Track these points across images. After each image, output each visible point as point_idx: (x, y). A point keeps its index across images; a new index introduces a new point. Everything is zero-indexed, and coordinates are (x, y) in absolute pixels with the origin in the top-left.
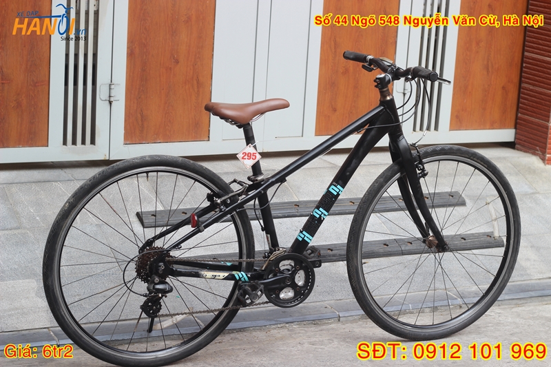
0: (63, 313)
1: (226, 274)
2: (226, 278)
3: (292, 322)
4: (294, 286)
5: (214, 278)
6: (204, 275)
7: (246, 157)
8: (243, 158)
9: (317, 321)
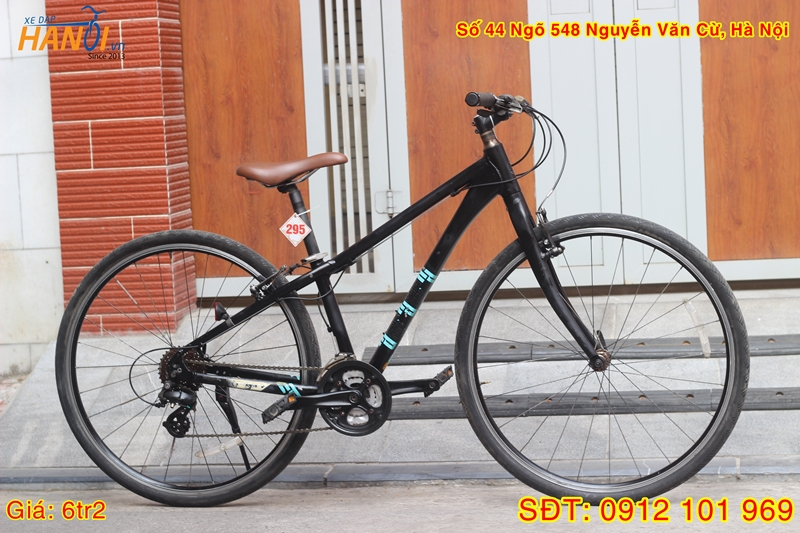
0: (79, 426)
1: (266, 384)
2: (267, 390)
3: (453, 479)
4: (367, 408)
5: (249, 388)
6: (235, 384)
7: (292, 231)
8: (288, 232)
9: (493, 481)
